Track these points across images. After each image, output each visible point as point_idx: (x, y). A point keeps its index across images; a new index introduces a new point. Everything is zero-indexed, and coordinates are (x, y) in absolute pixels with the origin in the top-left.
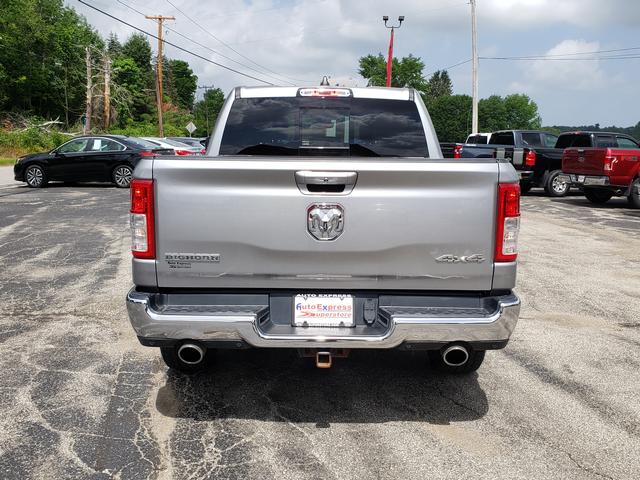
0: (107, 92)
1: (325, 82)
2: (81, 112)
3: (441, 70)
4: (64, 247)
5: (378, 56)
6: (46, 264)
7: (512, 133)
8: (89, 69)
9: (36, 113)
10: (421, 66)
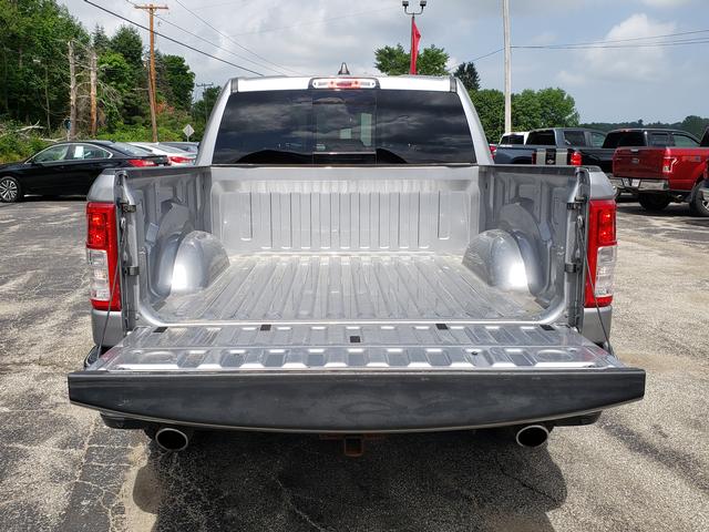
0: (94, 92)
1: (344, 71)
2: (65, 115)
3: (467, 62)
4: (36, 276)
5: (396, 48)
6: (11, 297)
7: (552, 132)
8: (72, 67)
9: (14, 117)
10: (446, 58)
